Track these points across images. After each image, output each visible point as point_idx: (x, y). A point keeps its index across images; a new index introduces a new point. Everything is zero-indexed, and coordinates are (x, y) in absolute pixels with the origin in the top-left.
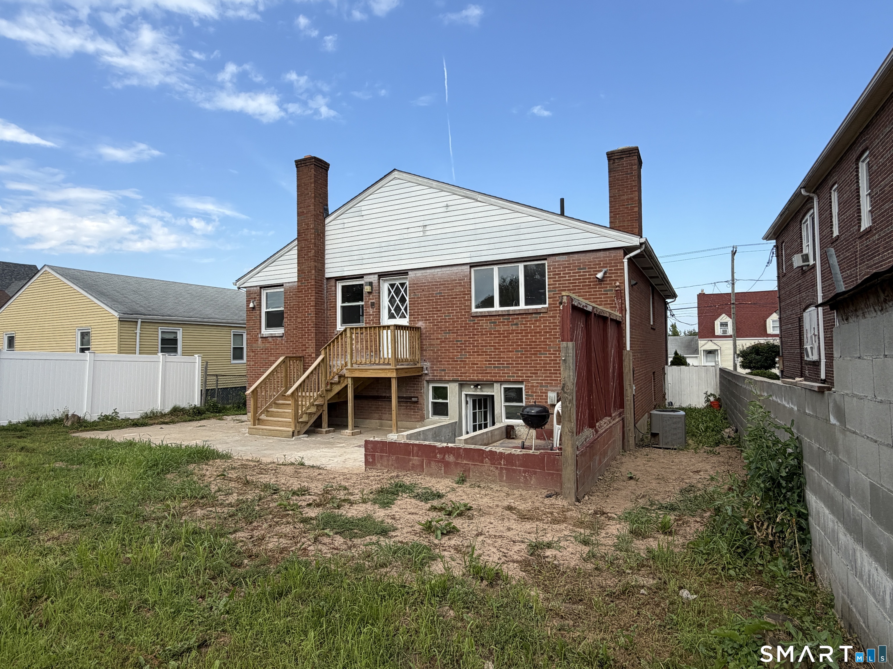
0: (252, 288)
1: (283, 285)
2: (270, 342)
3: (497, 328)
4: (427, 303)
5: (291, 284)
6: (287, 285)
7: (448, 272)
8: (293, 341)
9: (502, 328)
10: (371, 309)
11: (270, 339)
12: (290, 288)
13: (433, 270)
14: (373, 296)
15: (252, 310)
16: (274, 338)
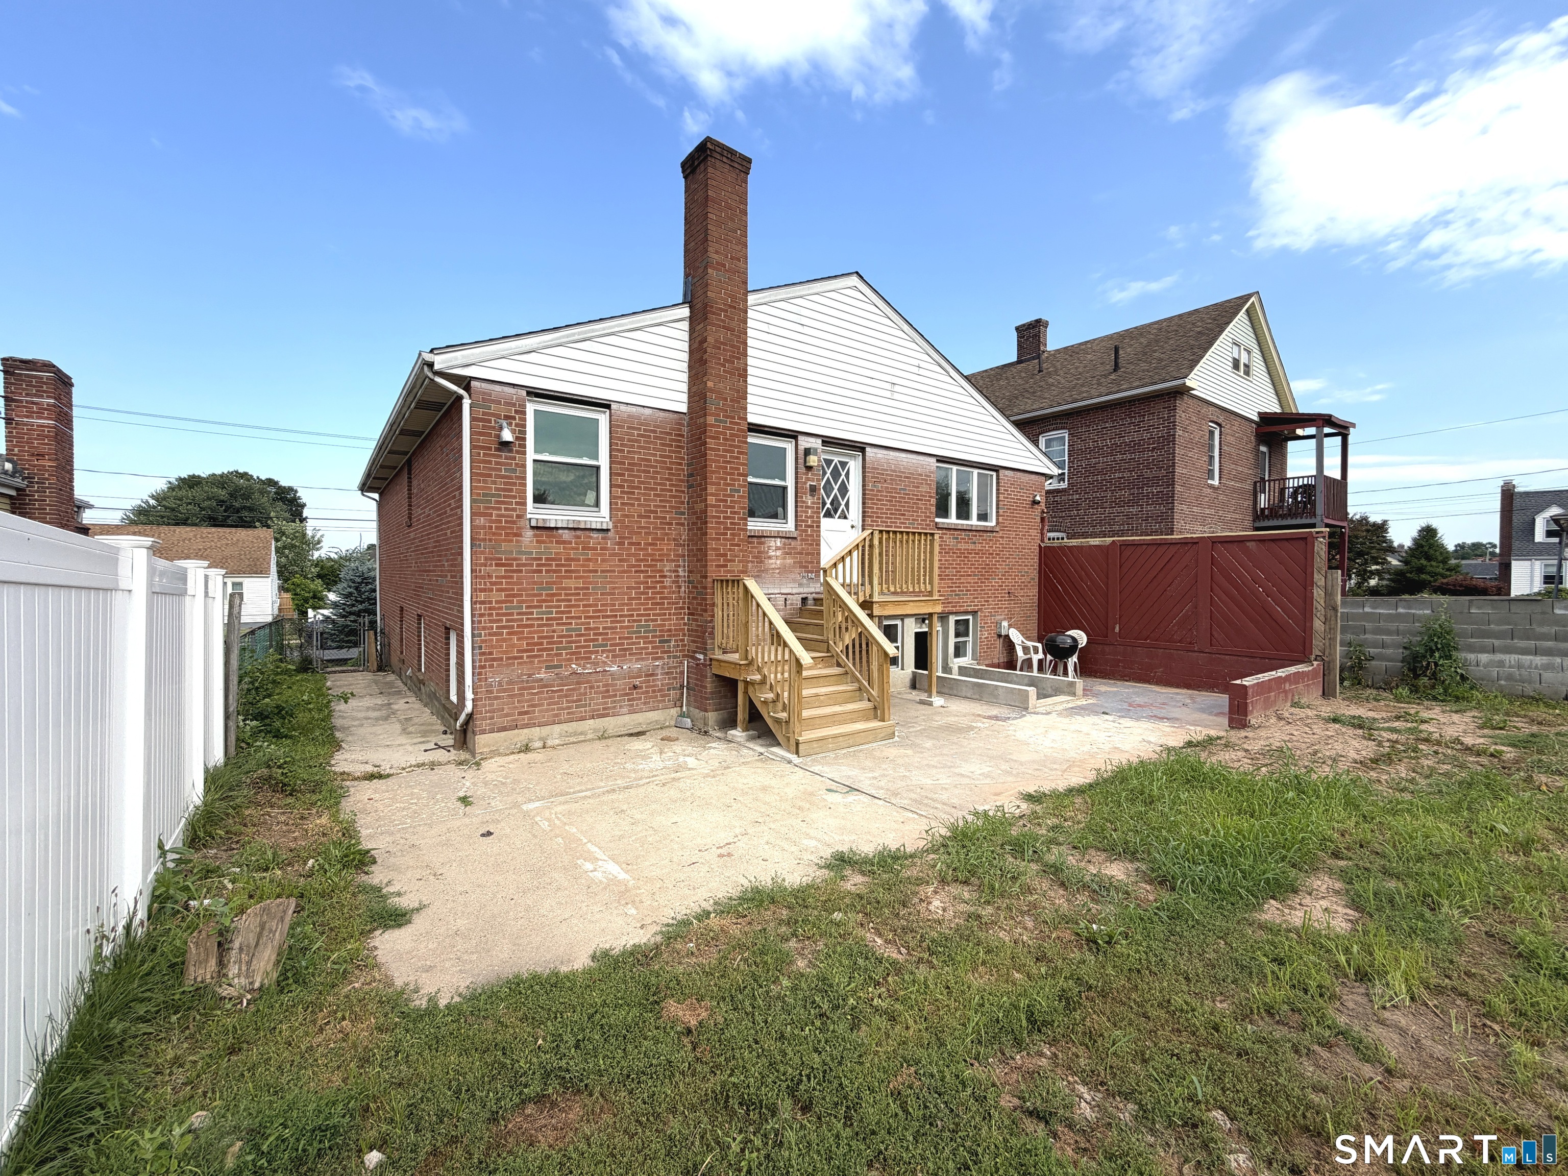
0: (498, 388)
1: (608, 406)
2: (564, 542)
3: (959, 546)
4: (889, 501)
5: (634, 409)
6: (623, 408)
7: (914, 461)
8: (639, 544)
9: (962, 546)
10: (809, 497)
11: (566, 535)
12: (629, 416)
13: (897, 454)
14: (812, 475)
15: (497, 449)
16: (579, 533)
